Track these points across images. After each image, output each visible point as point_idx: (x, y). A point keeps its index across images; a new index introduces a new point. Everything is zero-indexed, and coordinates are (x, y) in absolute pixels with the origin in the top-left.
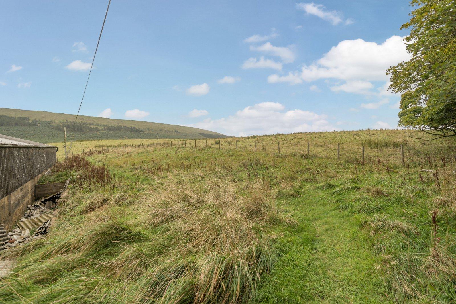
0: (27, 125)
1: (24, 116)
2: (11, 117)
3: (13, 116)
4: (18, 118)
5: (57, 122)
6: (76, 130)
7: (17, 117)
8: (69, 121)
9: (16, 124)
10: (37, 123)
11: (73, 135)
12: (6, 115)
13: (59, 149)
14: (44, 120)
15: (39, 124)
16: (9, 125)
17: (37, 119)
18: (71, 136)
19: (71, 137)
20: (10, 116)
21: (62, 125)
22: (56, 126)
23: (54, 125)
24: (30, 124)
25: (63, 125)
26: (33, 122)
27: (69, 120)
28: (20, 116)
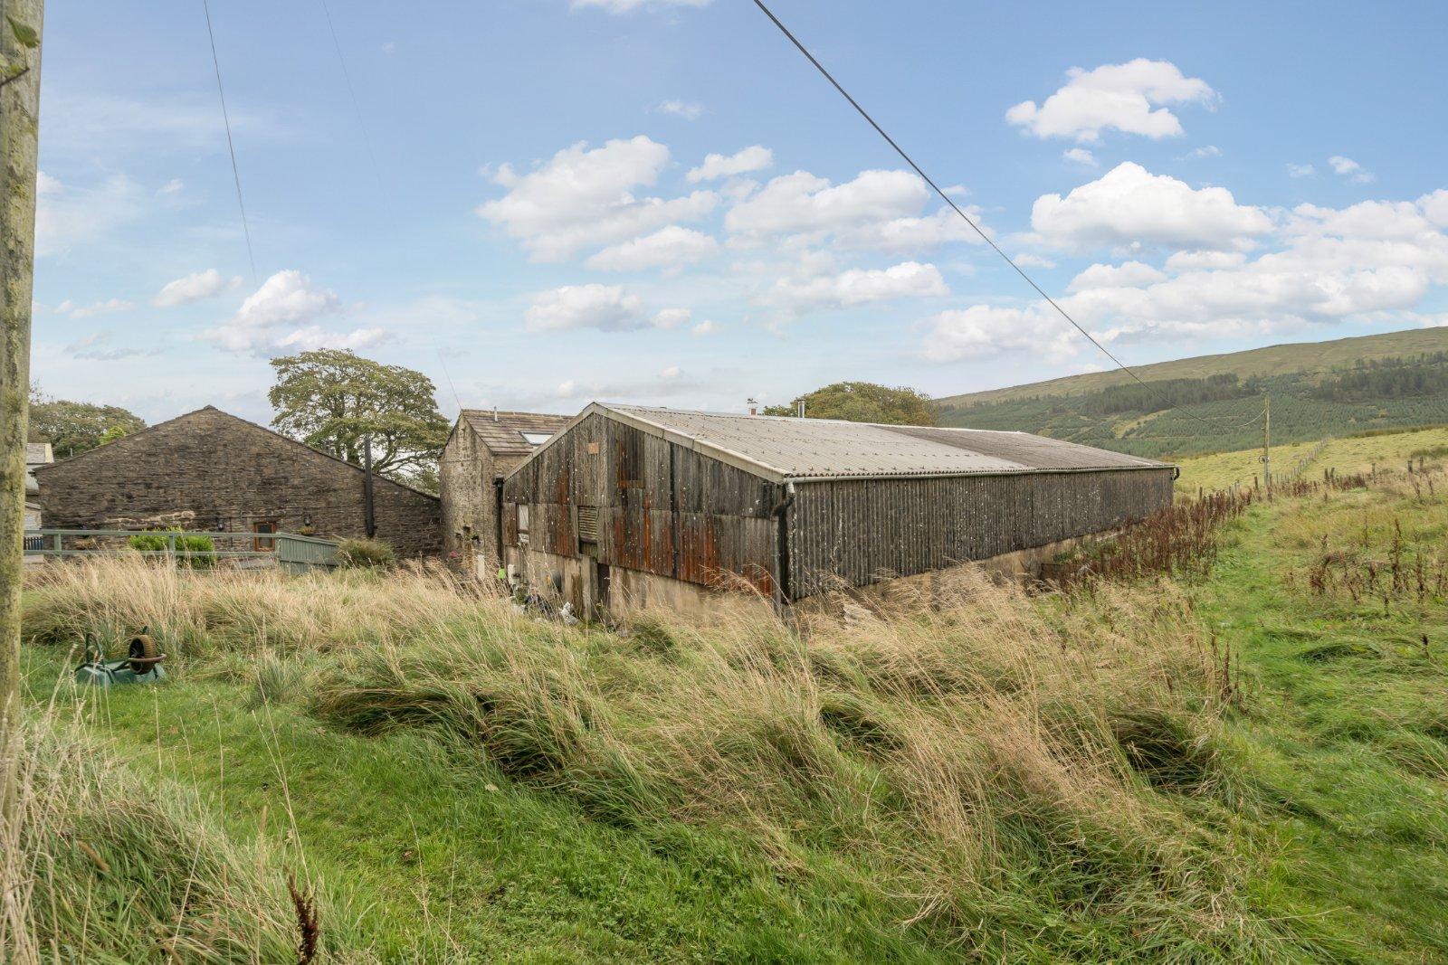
0: (1229, 397)
1: (1223, 372)
2: (1194, 381)
3: (1196, 377)
4: (1209, 379)
5: (1323, 372)
6: (1396, 389)
7: (1206, 377)
8: (1366, 361)
9: (1205, 398)
10: (1258, 386)
11: (1383, 412)
12: (1183, 377)
13: (1181, 473)
14: (1279, 372)
15: (1263, 389)
16: (1188, 403)
17: (1259, 375)
18: (1371, 416)
19: (1374, 421)
20: (1190, 377)
21: (1338, 379)
22: (1318, 385)
23: (1310, 383)
24: (1239, 394)
25: (1343, 379)
26: (1247, 385)
27: (1367, 359)
28: (1213, 372)
